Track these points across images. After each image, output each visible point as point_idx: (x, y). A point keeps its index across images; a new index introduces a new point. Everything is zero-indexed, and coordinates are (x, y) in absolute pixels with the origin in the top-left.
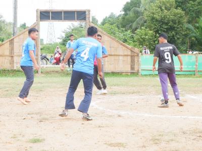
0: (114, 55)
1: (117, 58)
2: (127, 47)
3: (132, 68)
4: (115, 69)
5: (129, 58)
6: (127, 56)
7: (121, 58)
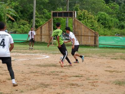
0: (87, 36)
1: (87, 37)
2: (92, 31)
3: (95, 43)
4: (87, 43)
5: (93, 37)
6: (93, 36)
7: (90, 37)
